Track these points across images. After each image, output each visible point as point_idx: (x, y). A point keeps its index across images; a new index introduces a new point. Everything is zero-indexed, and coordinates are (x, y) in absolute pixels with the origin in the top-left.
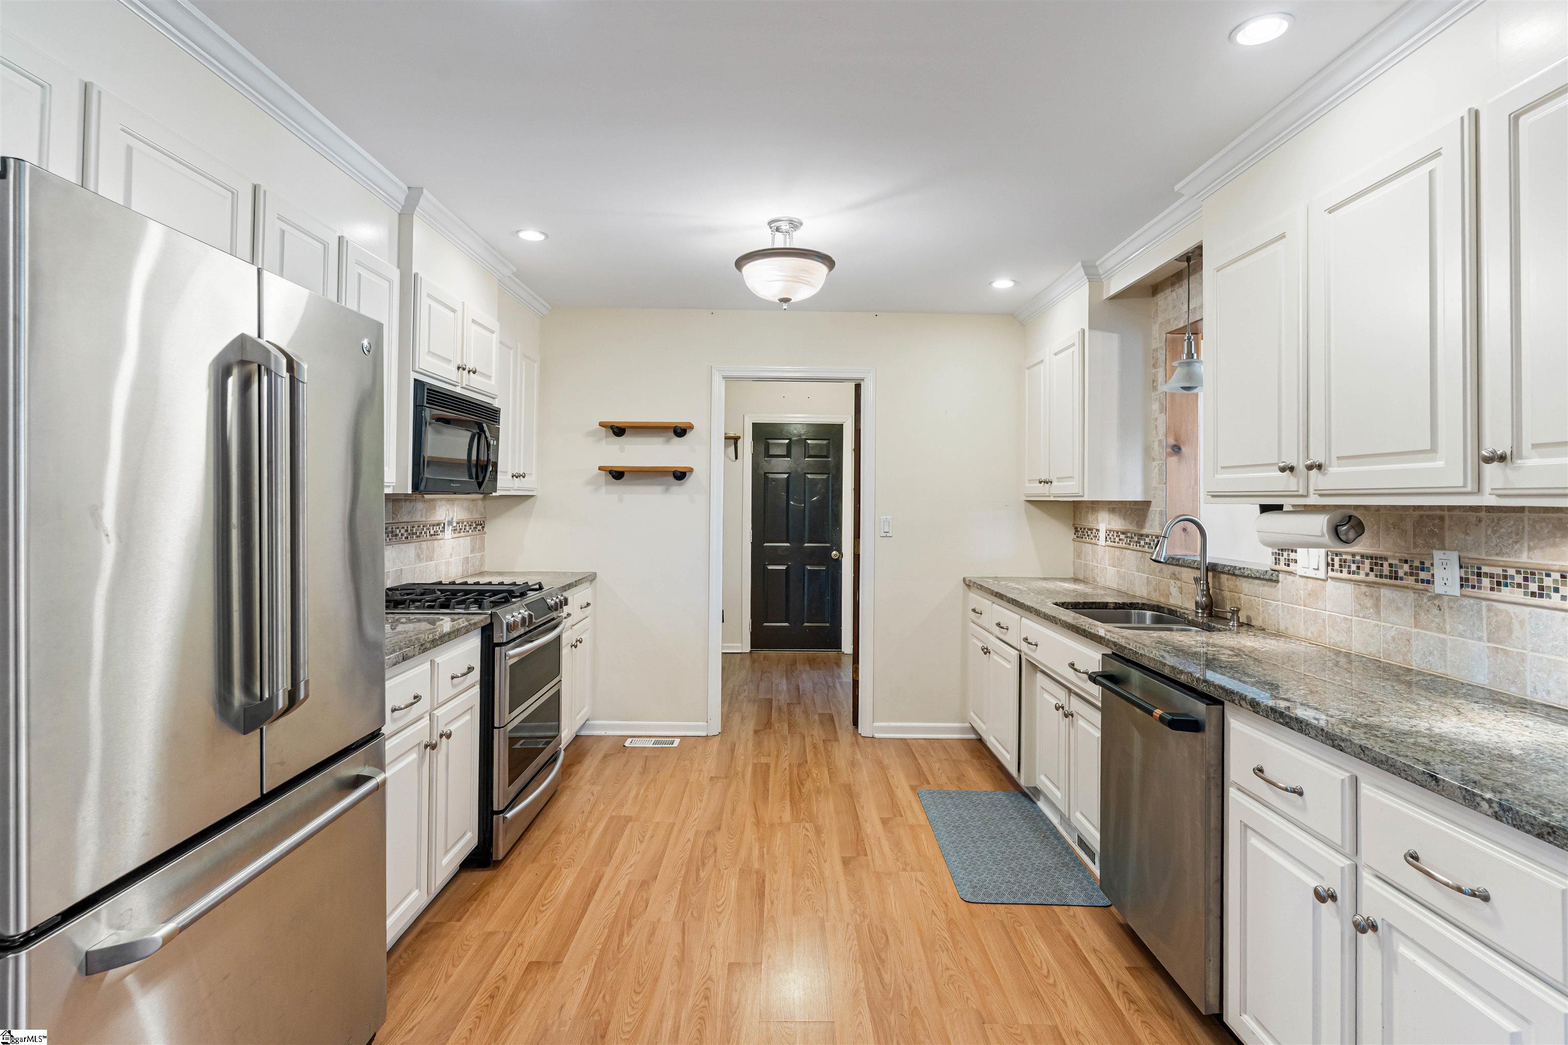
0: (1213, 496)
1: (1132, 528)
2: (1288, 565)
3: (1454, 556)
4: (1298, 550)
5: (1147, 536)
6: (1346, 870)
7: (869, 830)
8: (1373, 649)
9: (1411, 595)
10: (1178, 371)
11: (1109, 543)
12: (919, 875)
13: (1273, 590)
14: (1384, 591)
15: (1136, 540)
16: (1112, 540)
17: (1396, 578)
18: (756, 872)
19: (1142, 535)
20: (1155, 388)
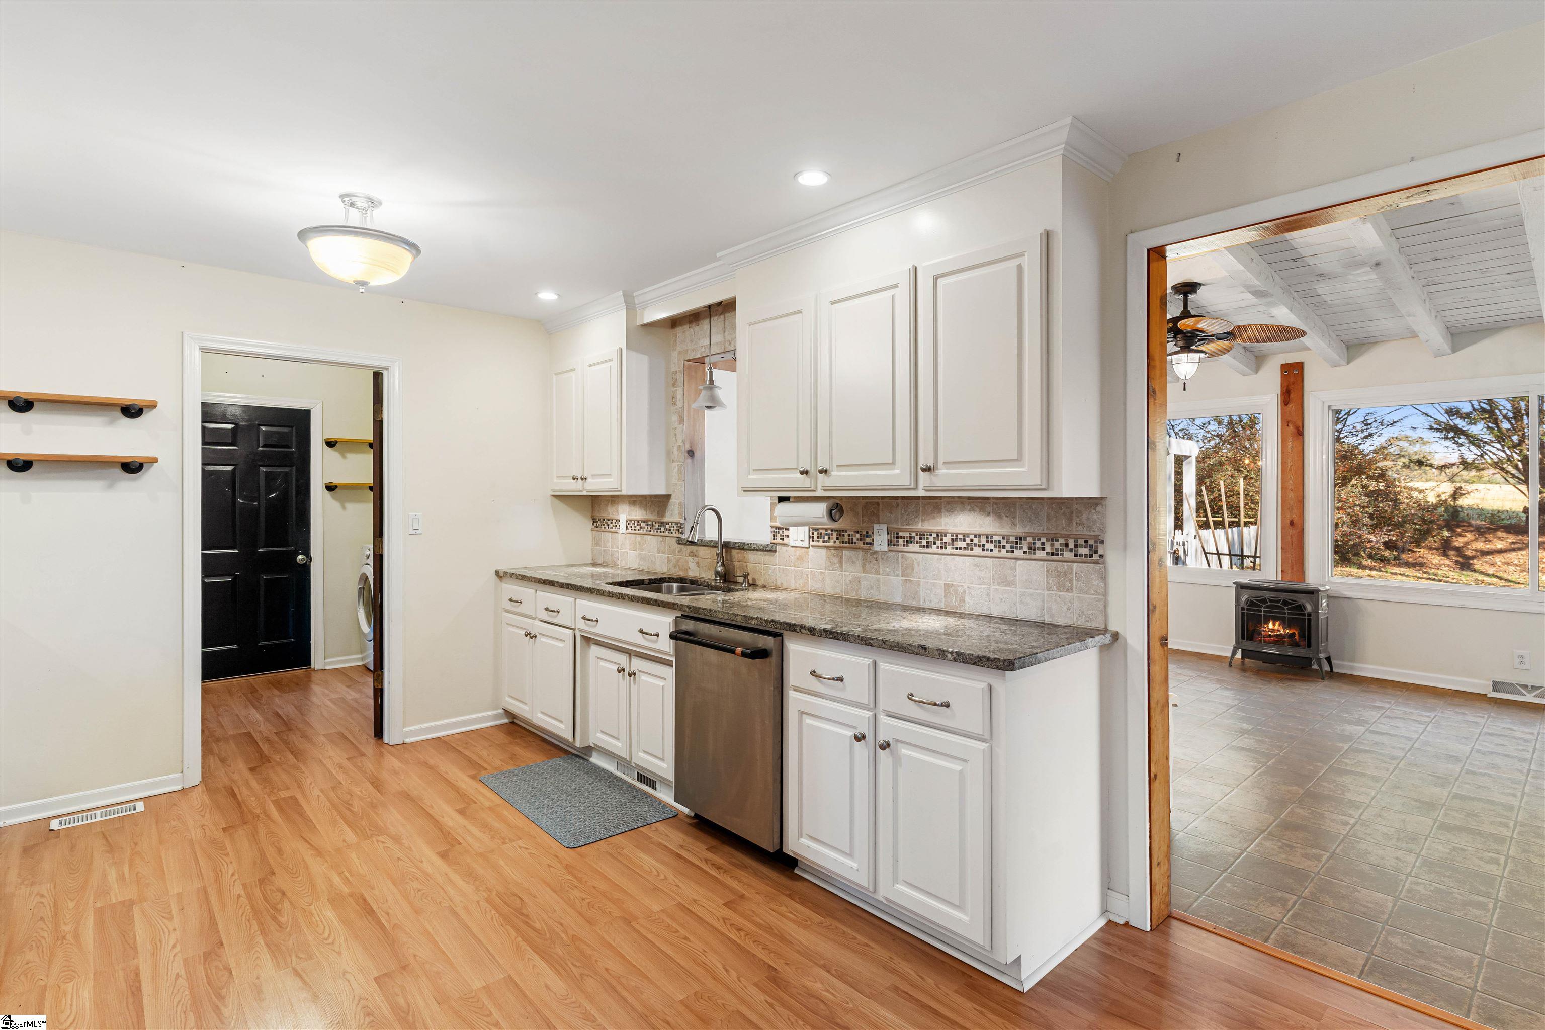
0: (745, 491)
1: (653, 517)
2: (783, 539)
3: (884, 527)
4: (790, 528)
5: (668, 523)
6: (871, 718)
7: (451, 824)
8: (838, 591)
9: (861, 553)
10: (703, 393)
11: (630, 531)
12: (520, 843)
13: (772, 558)
14: (846, 553)
15: (657, 526)
16: (633, 528)
17: (852, 543)
18: (349, 896)
19: (662, 523)
20: (674, 404)
